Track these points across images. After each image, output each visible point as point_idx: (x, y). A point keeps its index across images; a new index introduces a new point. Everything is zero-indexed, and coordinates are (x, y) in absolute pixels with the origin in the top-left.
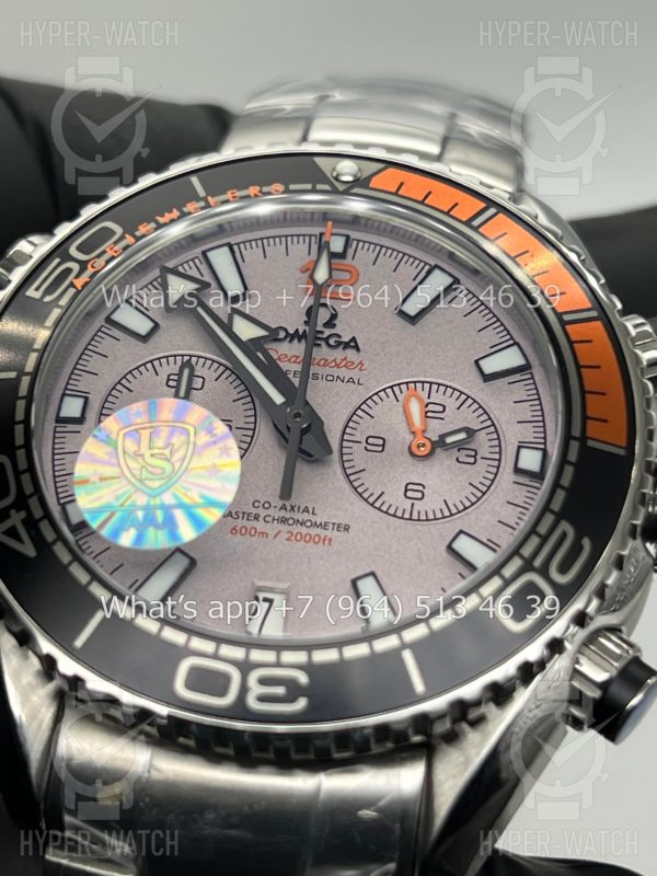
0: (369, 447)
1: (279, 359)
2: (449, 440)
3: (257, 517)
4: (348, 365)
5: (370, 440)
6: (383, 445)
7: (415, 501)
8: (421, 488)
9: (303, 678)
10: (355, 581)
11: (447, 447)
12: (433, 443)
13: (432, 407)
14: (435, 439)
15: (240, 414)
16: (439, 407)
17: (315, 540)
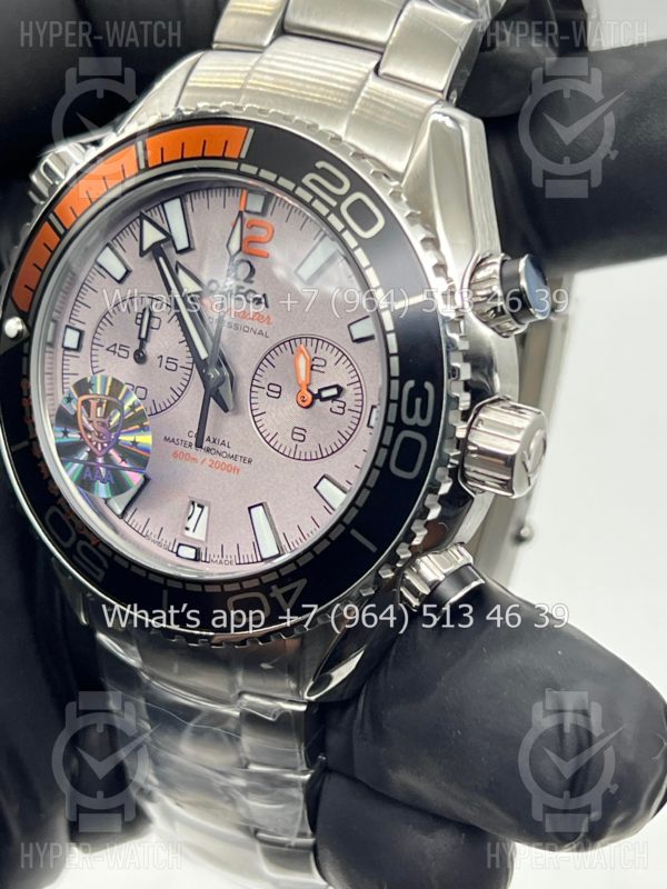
0: (270, 393)
3: (190, 445)
5: (272, 387)
6: (280, 393)
7: (299, 444)
8: (303, 432)
10: (250, 509)
11: (323, 399)
12: (314, 396)
13: (316, 362)
14: (316, 392)
15: (184, 355)
16: (322, 363)
17: (229, 468)
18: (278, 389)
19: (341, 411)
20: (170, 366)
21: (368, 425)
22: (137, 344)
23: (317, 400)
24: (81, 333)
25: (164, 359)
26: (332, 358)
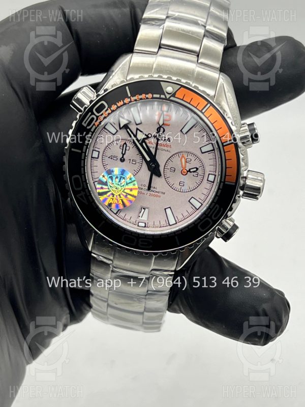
0: (171, 171)
1: (149, 143)
2: (191, 170)
3: (142, 189)
4: (167, 146)
7: (182, 187)
8: (183, 183)
9: (151, 241)
10: (165, 209)
11: (191, 172)
12: (188, 171)
13: (188, 160)
14: (188, 170)
15: (138, 158)
16: (190, 160)
17: (157, 196)
18: (174, 169)
19: (197, 175)
20: (133, 162)
21: (208, 180)
22: (121, 156)
23: (189, 173)
24: (99, 152)
25: (131, 160)
26: (193, 158)
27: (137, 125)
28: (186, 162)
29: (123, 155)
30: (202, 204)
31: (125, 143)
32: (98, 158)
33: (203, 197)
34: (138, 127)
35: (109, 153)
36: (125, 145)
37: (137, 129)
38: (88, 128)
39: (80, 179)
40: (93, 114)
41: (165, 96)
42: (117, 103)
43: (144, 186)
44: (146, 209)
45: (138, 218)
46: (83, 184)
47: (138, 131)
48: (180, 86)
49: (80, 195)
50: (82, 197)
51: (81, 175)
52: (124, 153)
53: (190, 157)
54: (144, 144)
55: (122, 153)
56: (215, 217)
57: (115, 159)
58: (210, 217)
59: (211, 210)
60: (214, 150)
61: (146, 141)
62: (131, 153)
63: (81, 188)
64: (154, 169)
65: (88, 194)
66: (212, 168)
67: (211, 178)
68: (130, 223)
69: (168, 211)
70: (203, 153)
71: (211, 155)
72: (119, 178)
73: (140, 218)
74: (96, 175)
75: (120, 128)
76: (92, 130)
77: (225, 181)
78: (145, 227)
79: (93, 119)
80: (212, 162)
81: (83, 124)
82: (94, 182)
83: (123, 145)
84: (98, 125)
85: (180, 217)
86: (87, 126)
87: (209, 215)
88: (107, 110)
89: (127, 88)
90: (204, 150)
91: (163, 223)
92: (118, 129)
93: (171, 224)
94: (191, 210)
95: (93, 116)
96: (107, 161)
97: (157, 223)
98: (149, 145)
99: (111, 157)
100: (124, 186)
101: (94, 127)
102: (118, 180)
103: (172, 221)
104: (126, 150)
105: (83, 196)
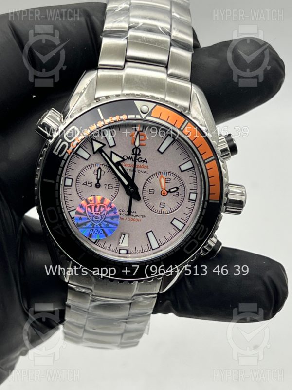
0: (150, 192)
1: (125, 165)
3: (120, 214)
4: (144, 167)
7: (162, 208)
8: (164, 204)
10: (147, 233)
11: (171, 192)
12: (168, 192)
13: (167, 180)
14: (168, 190)
15: (115, 183)
16: (169, 180)
17: (136, 220)
18: (153, 191)
19: (177, 195)
20: (109, 187)
21: (189, 199)
22: (96, 182)
23: (169, 193)
24: (72, 179)
25: (107, 185)
26: (172, 178)
27: (111, 147)
28: (166, 182)
29: (98, 180)
30: (185, 225)
31: (100, 168)
32: (71, 186)
33: (185, 217)
34: (113, 149)
35: (82, 179)
36: (99, 170)
37: (112, 152)
38: (60, 156)
39: (55, 211)
40: (64, 140)
41: (141, 116)
42: (90, 127)
43: (123, 211)
44: (126, 235)
45: (118, 245)
46: (59, 216)
47: (113, 154)
48: (155, 104)
49: (56, 227)
50: (58, 229)
51: (56, 207)
52: (99, 178)
53: (168, 176)
54: (120, 167)
55: (97, 179)
56: (201, 237)
57: (89, 185)
58: (196, 239)
59: (197, 230)
60: (193, 167)
61: (122, 163)
62: (107, 177)
63: (57, 221)
64: (133, 193)
65: (65, 226)
66: (193, 186)
67: (193, 196)
68: (110, 250)
69: (150, 234)
70: (182, 171)
71: (191, 173)
72: (98, 207)
73: (120, 244)
74: (70, 204)
75: (94, 153)
76: (65, 158)
77: (209, 200)
78: (127, 253)
79: (64, 146)
80: (192, 180)
81: (54, 152)
82: (69, 212)
83: (98, 170)
84: (71, 153)
85: (163, 240)
86: (58, 154)
87: (195, 237)
88: (79, 135)
89: (99, 110)
90: (183, 168)
91: (145, 248)
92: (91, 153)
93: (153, 248)
94: (173, 232)
95: (64, 143)
96: (81, 187)
97: (139, 248)
98: (125, 167)
99: (86, 184)
100: (104, 214)
101: (67, 155)
102: (97, 209)
103: (155, 245)
104: (101, 175)
105: (60, 229)
